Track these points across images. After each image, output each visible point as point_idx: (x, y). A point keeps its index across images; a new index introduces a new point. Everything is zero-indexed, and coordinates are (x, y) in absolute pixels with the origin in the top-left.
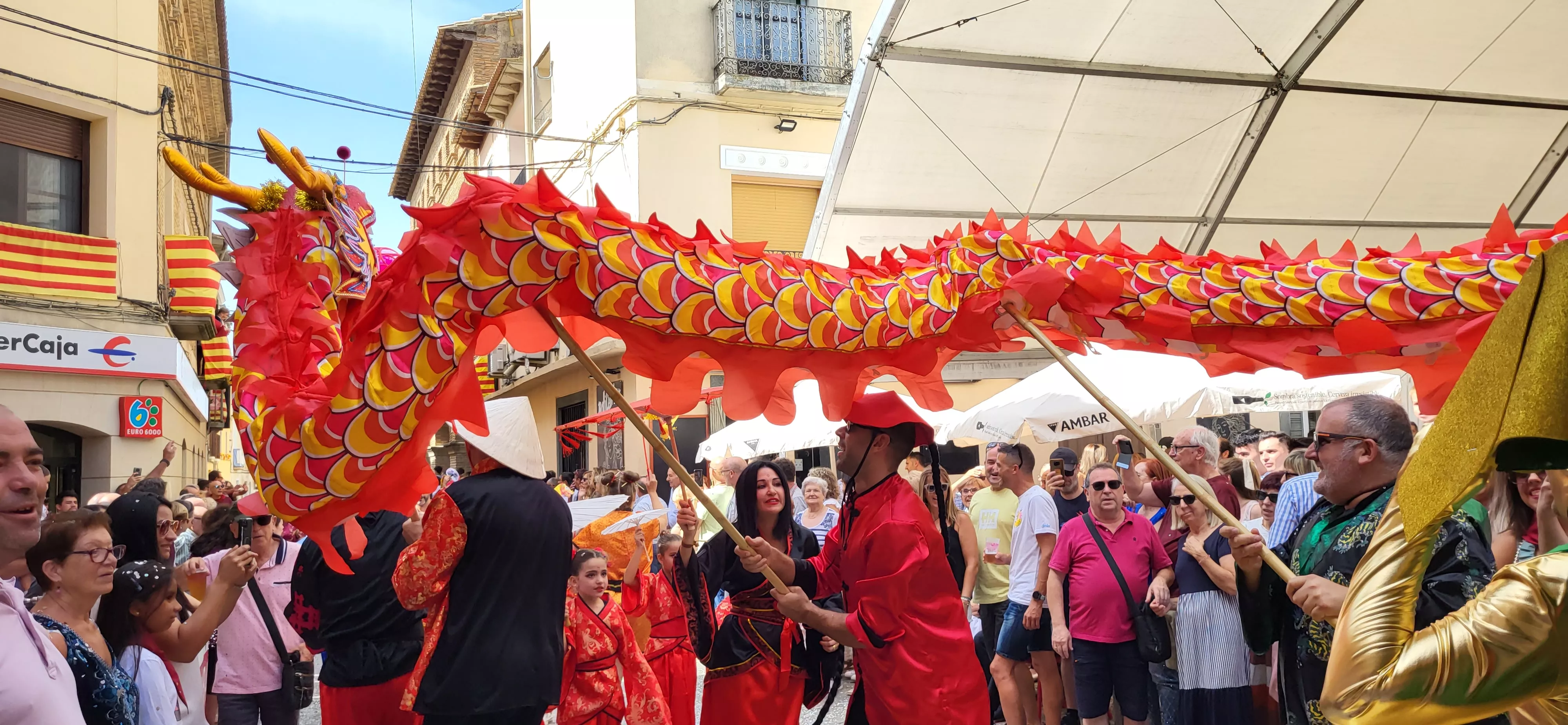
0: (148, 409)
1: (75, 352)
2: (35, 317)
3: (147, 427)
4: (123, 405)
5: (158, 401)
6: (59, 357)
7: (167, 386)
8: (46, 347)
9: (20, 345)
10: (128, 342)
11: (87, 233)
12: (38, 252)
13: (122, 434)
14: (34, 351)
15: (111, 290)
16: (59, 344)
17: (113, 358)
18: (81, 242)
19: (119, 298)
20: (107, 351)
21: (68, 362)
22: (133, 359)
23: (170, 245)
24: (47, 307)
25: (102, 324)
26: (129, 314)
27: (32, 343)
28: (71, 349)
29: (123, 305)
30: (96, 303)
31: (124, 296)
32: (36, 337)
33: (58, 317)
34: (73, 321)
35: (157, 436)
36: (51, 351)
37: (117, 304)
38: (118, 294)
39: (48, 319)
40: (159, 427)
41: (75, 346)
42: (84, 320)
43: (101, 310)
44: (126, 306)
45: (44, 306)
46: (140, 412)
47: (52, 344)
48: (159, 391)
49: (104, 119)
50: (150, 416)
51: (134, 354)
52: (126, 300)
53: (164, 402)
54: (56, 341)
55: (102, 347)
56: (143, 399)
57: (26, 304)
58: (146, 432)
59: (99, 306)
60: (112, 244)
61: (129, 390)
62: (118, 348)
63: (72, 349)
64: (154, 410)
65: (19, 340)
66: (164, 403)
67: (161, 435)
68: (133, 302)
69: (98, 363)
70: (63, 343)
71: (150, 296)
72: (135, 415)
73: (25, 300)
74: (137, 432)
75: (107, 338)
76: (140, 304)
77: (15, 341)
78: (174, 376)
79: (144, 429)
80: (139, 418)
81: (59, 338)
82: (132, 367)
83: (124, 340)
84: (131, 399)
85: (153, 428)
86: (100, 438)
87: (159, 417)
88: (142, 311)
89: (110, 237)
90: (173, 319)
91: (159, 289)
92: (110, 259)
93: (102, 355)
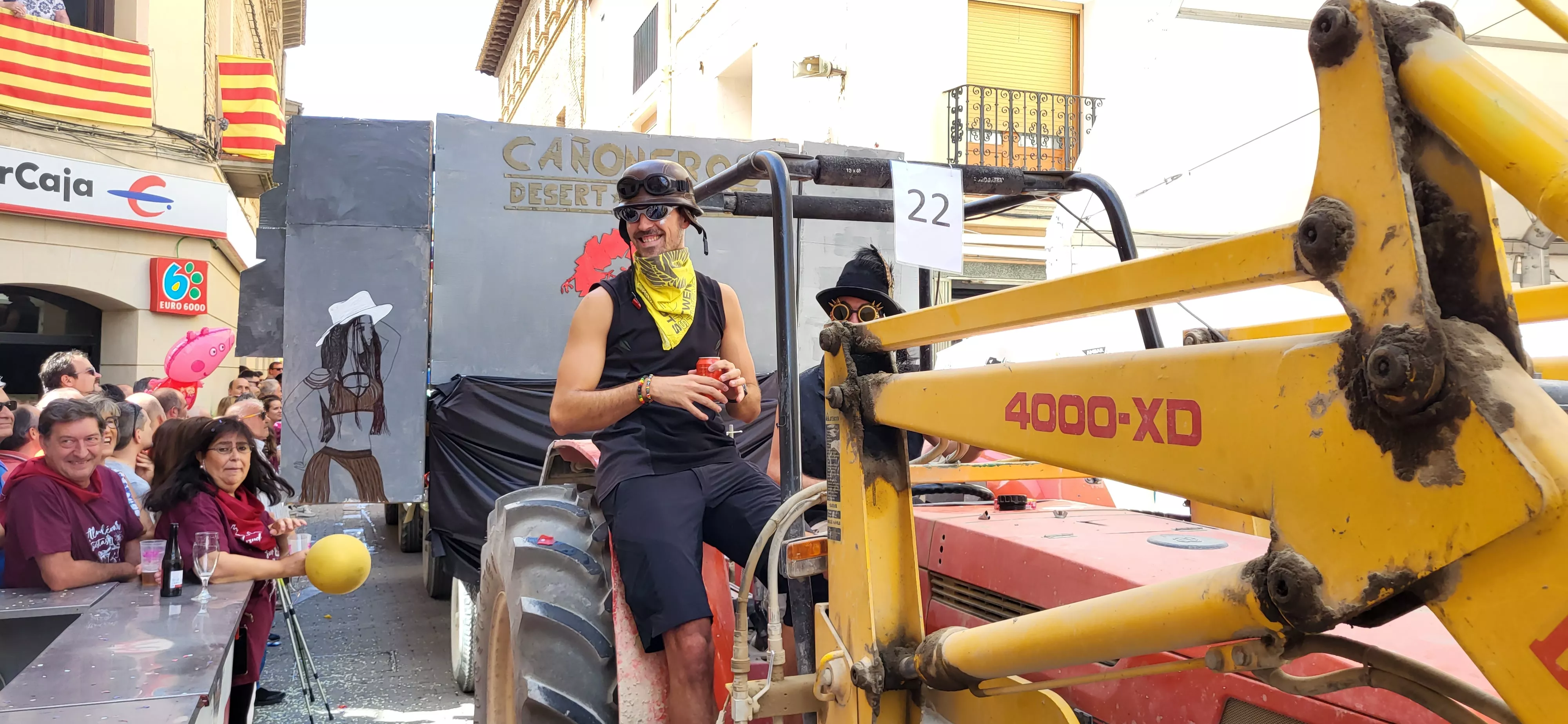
0: (189, 276)
1: (89, 193)
2: (33, 141)
3: (187, 300)
4: (155, 268)
5: (202, 266)
6: (67, 198)
7: (215, 247)
8: (49, 182)
9: (10, 178)
10: (162, 184)
11: (109, 34)
13: (154, 310)
14: (32, 186)
15: (142, 113)
16: (67, 180)
19: (153, 125)
20: (134, 195)
21: (78, 205)
22: (169, 207)
23: (226, 69)
24: (51, 128)
25: (128, 158)
26: (165, 147)
27: (29, 176)
28: (83, 188)
29: (159, 134)
30: (121, 130)
31: (158, 124)
32: (34, 167)
33: (67, 145)
34: (88, 151)
35: (200, 313)
36: (56, 188)
37: (150, 132)
38: (152, 118)
39: (52, 144)
40: (203, 300)
41: (89, 184)
42: (104, 151)
43: (125, 137)
44: (161, 137)
46: (177, 279)
47: (56, 179)
48: (204, 253)
50: (192, 285)
51: (171, 201)
52: (161, 128)
53: (210, 267)
54: (62, 176)
55: (127, 188)
56: (182, 262)
57: (23, 122)
58: (186, 307)
59: (124, 133)
60: (143, 50)
61: (163, 249)
62: (149, 191)
63: (85, 187)
64: (196, 278)
65: (10, 170)
66: (210, 269)
67: (205, 312)
68: (170, 132)
69: (121, 210)
70: (73, 178)
71: (195, 128)
72: (170, 283)
73: (20, 117)
74: (173, 306)
75: (133, 176)
76: (182, 135)
78: (224, 234)
79: (183, 302)
80: (176, 287)
81: (67, 171)
82: (166, 218)
83: (156, 181)
84: (168, 261)
85: (195, 302)
86: (124, 312)
87: (203, 287)
88: (183, 144)
89: (141, 41)
90: (226, 163)
91: (206, 120)
92: (143, 71)
93: (126, 199)
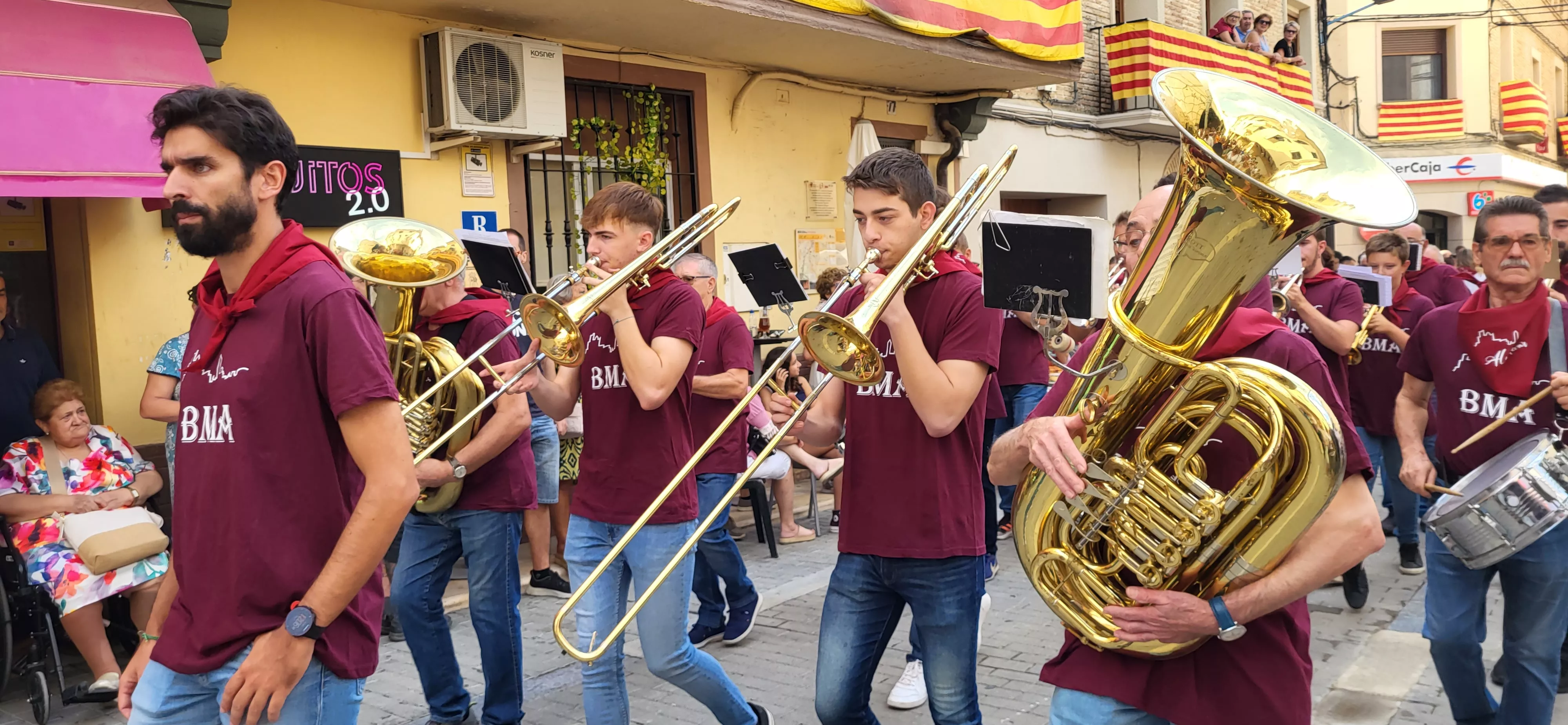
0: (1484, 198)
1: (1439, 170)
2: (1417, 152)
3: (1484, 209)
4: (1470, 196)
5: (1490, 193)
6: (1430, 174)
7: (1498, 182)
8: (1424, 169)
9: (1409, 169)
11: (1446, 98)
12: (1418, 115)
13: (1468, 215)
14: (1417, 171)
15: (1459, 129)
16: (1430, 166)
17: (1462, 170)
18: (1441, 104)
19: (1465, 133)
20: (1458, 167)
21: (1435, 175)
22: (1474, 169)
23: (1504, 89)
24: (1423, 145)
25: (1455, 151)
26: (1471, 142)
27: (1416, 168)
30: (1451, 139)
31: (1469, 132)
32: (1416, 164)
33: (1430, 150)
34: (1439, 152)
36: (1426, 170)
37: (1465, 137)
38: (1464, 131)
39: (1424, 152)
41: (1439, 166)
42: (1445, 150)
43: (1455, 142)
44: (1469, 138)
45: (1421, 145)
46: (1479, 200)
47: (1426, 166)
48: (1491, 187)
49: (1453, 27)
50: (1486, 202)
51: (1475, 166)
52: (1470, 134)
54: (1428, 165)
55: (1455, 164)
56: (1481, 192)
57: (1413, 145)
59: (1453, 140)
60: (1460, 102)
61: (1472, 188)
62: (1465, 164)
63: (1437, 168)
64: (1488, 199)
65: (1408, 167)
68: (1474, 134)
69: (1453, 174)
70: (1433, 165)
71: (1485, 128)
72: (1476, 202)
74: (1477, 213)
75: (1458, 158)
76: (1479, 135)
77: (1406, 167)
80: (1479, 204)
81: (1430, 162)
82: (1473, 173)
83: (1468, 159)
84: (1474, 193)
86: (1457, 217)
88: (1480, 139)
89: (1459, 98)
90: (1506, 136)
91: (1493, 121)
92: (1459, 111)
93: (1454, 170)
